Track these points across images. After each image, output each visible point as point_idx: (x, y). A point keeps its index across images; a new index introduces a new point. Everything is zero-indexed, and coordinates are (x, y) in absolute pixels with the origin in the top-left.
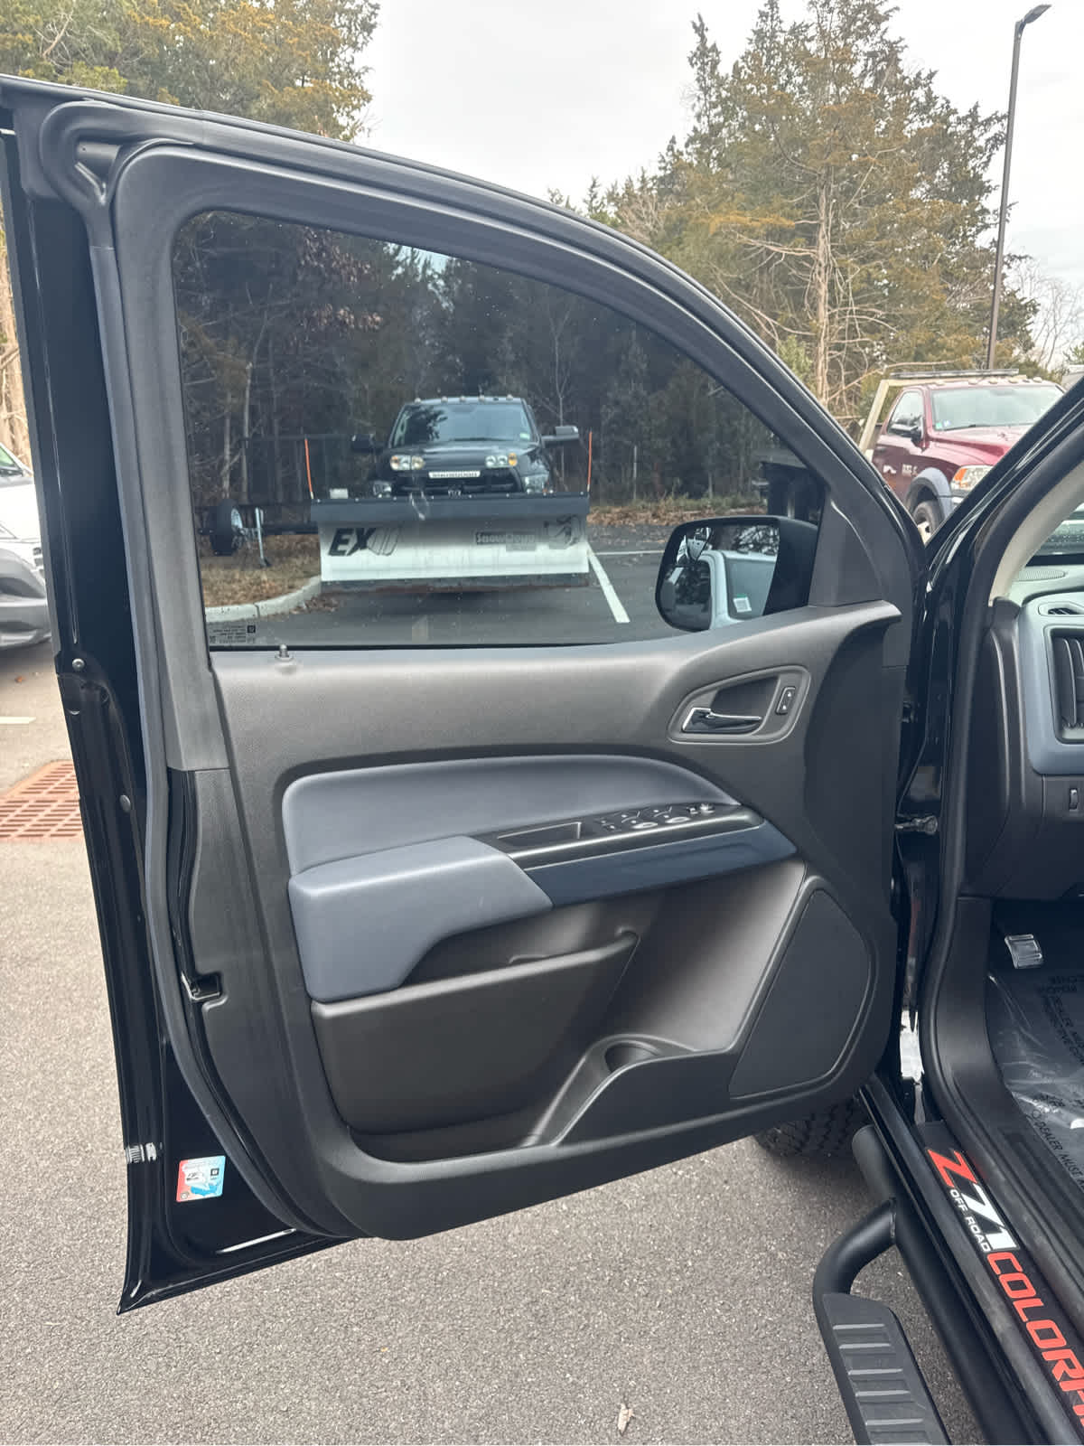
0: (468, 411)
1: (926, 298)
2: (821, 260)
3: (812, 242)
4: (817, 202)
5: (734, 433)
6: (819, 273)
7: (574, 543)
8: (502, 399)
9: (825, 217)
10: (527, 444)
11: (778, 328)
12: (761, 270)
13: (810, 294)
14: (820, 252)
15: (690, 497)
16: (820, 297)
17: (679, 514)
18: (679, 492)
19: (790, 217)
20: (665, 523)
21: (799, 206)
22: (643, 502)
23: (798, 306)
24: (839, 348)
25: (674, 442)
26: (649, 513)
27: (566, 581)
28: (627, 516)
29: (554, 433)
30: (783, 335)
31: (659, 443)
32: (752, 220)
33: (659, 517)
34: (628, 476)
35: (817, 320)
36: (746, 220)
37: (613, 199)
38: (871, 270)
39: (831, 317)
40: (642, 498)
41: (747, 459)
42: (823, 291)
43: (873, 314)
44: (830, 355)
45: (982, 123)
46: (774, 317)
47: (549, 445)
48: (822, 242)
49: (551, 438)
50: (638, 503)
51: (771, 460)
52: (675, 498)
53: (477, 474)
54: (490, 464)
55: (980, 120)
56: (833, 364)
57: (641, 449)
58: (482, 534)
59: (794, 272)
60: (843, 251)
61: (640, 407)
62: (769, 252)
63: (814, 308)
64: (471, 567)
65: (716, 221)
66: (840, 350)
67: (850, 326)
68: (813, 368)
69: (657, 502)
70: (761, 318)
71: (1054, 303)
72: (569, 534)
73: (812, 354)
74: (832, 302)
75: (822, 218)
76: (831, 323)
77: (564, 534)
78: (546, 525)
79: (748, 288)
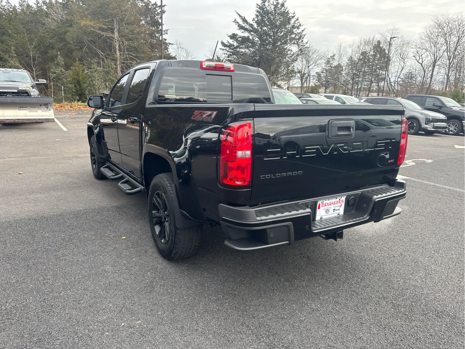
0: (9, 73)
1: (146, 53)
2: (116, 38)
3: (113, 33)
4: (113, 22)
5: (94, 85)
6: (116, 42)
7: (49, 110)
8: (19, 70)
9: (116, 26)
10: (30, 84)
11: (105, 56)
12: (98, 38)
13: (114, 47)
14: (116, 36)
15: (82, 102)
16: (116, 48)
17: (79, 107)
18: (78, 101)
19: (105, 25)
20: (74, 109)
21: (108, 22)
22: (67, 103)
23: (111, 50)
24: (124, 63)
25: (75, 86)
26: (69, 106)
27: (48, 120)
28: (62, 107)
29: (38, 81)
30: (107, 58)
31: (70, 86)
32: (94, 24)
33: (72, 107)
34: (61, 95)
35: (116, 55)
36: (92, 24)
37: (45, 4)
38: (130, 43)
39: (120, 54)
40: (66, 101)
41: (99, 92)
42: (117, 47)
43: (132, 55)
44: (121, 65)
45: (158, 7)
46: (104, 52)
47: (37, 84)
48: (116, 33)
49: (37, 82)
50: (65, 103)
51: (105, 93)
52: (77, 102)
53: (16, 91)
54: (20, 89)
55: (158, 5)
56: (122, 68)
57: (64, 87)
58: (20, 107)
59: (108, 40)
60: (122, 36)
61: (63, 74)
62: (100, 34)
63: (115, 52)
64: (17, 116)
65: (83, 23)
66: (124, 64)
67: (126, 58)
68: (116, 68)
69: (71, 103)
70: (99, 52)
71: (187, 55)
72: (47, 108)
73: (116, 65)
74: (120, 50)
75: (115, 26)
76: (120, 56)
77: (46, 108)
78: (40, 105)
79: (94, 43)
